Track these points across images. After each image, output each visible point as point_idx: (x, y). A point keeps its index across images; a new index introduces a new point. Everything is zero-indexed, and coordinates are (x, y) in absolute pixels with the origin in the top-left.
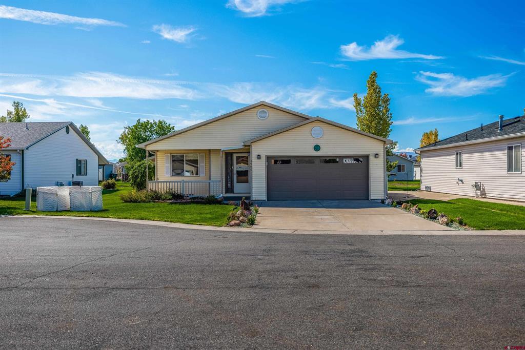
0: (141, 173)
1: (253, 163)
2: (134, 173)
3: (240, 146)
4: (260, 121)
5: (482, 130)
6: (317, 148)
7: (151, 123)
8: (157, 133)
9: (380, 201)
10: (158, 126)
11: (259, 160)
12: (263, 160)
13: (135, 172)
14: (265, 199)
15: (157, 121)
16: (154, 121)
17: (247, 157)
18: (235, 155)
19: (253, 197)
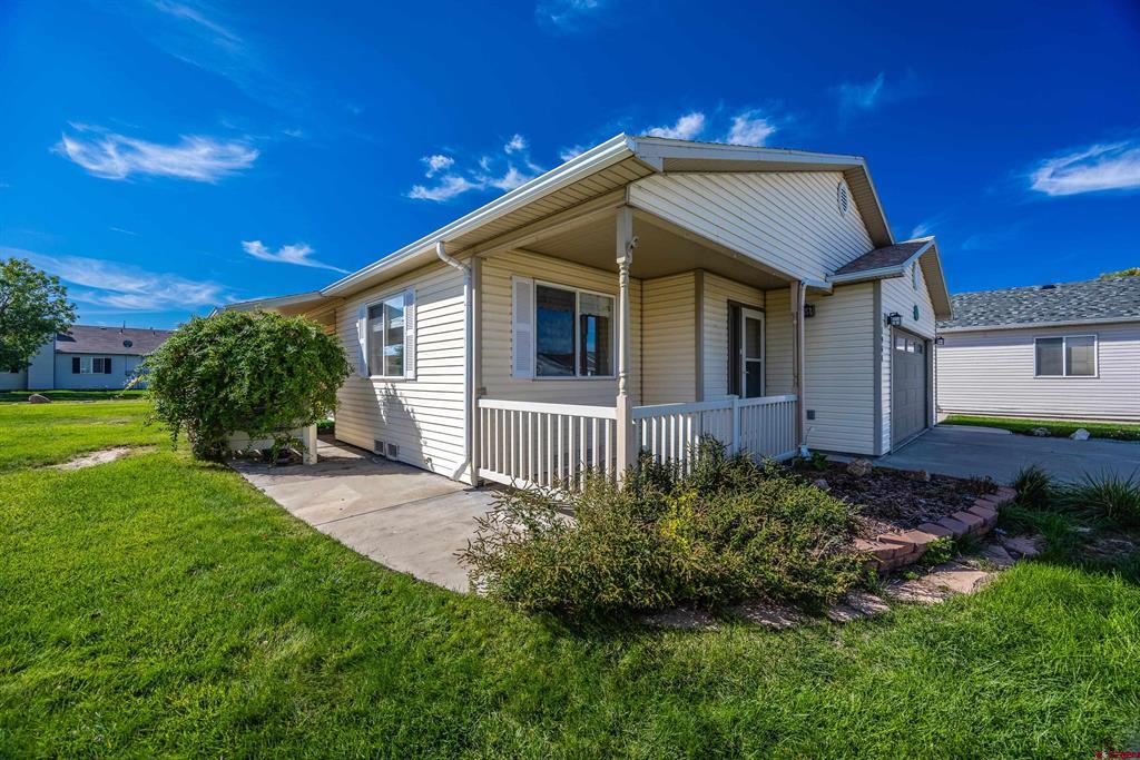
1: (883, 337)
4: (841, 218)
17: (759, 321)
18: (744, 313)
19: (883, 445)
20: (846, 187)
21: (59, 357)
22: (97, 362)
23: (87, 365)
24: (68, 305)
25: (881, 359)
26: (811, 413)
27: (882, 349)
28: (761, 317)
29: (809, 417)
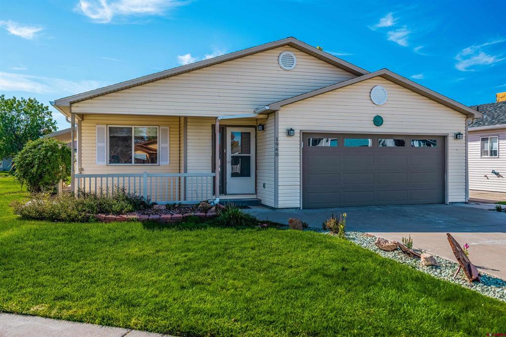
0: (39, 158)
1: (279, 142)
2: (24, 159)
3: (248, 112)
4: (285, 72)
6: (378, 121)
7: (18, 101)
8: (26, 113)
10: (28, 105)
11: (289, 138)
12: (297, 137)
13: (26, 157)
14: (298, 206)
15: (27, 99)
16: (22, 98)
17: (249, 133)
18: (229, 131)
19: (279, 202)
20: (292, 53)
24: (53, 121)
25: (277, 155)
26: (264, 185)
27: (277, 149)
28: (252, 131)
29: (264, 187)
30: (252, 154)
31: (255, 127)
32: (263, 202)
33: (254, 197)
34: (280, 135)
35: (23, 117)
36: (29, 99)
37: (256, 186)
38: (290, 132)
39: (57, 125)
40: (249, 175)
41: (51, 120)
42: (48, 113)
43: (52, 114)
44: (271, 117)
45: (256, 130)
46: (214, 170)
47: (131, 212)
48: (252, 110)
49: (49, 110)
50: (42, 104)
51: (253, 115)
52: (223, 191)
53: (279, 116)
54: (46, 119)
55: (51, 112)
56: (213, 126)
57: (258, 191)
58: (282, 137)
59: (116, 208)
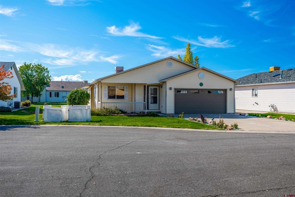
1: (167, 92)
3: (156, 82)
4: (169, 68)
5: (256, 77)
6: (201, 84)
7: (32, 65)
9: (239, 114)
11: (170, 91)
12: (173, 90)
14: (173, 113)
16: (34, 64)
17: (157, 88)
18: (150, 87)
19: (167, 112)
20: (172, 61)
21: (47, 92)
22: (55, 93)
23: (53, 94)
24: (49, 76)
25: (166, 96)
26: (162, 106)
27: (166, 94)
28: (158, 87)
29: (162, 107)
30: (158, 96)
31: (159, 86)
32: (161, 113)
33: (158, 111)
34: (167, 89)
35: (34, 74)
36: (38, 64)
37: (159, 107)
38: (170, 89)
39: (51, 78)
40: (157, 103)
41: (48, 75)
42: (47, 72)
43: (49, 72)
44: (164, 83)
45: (159, 87)
46: (144, 101)
47: (121, 114)
48: (158, 81)
49: (48, 70)
50: (44, 67)
51: (159, 83)
52: (148, 109)
53: (167, 83)
54: (46, 75)
55: (49, 71)
56: (145, 86)
57: (160, 109)
58: (168, 90)
59: (117, 112)
